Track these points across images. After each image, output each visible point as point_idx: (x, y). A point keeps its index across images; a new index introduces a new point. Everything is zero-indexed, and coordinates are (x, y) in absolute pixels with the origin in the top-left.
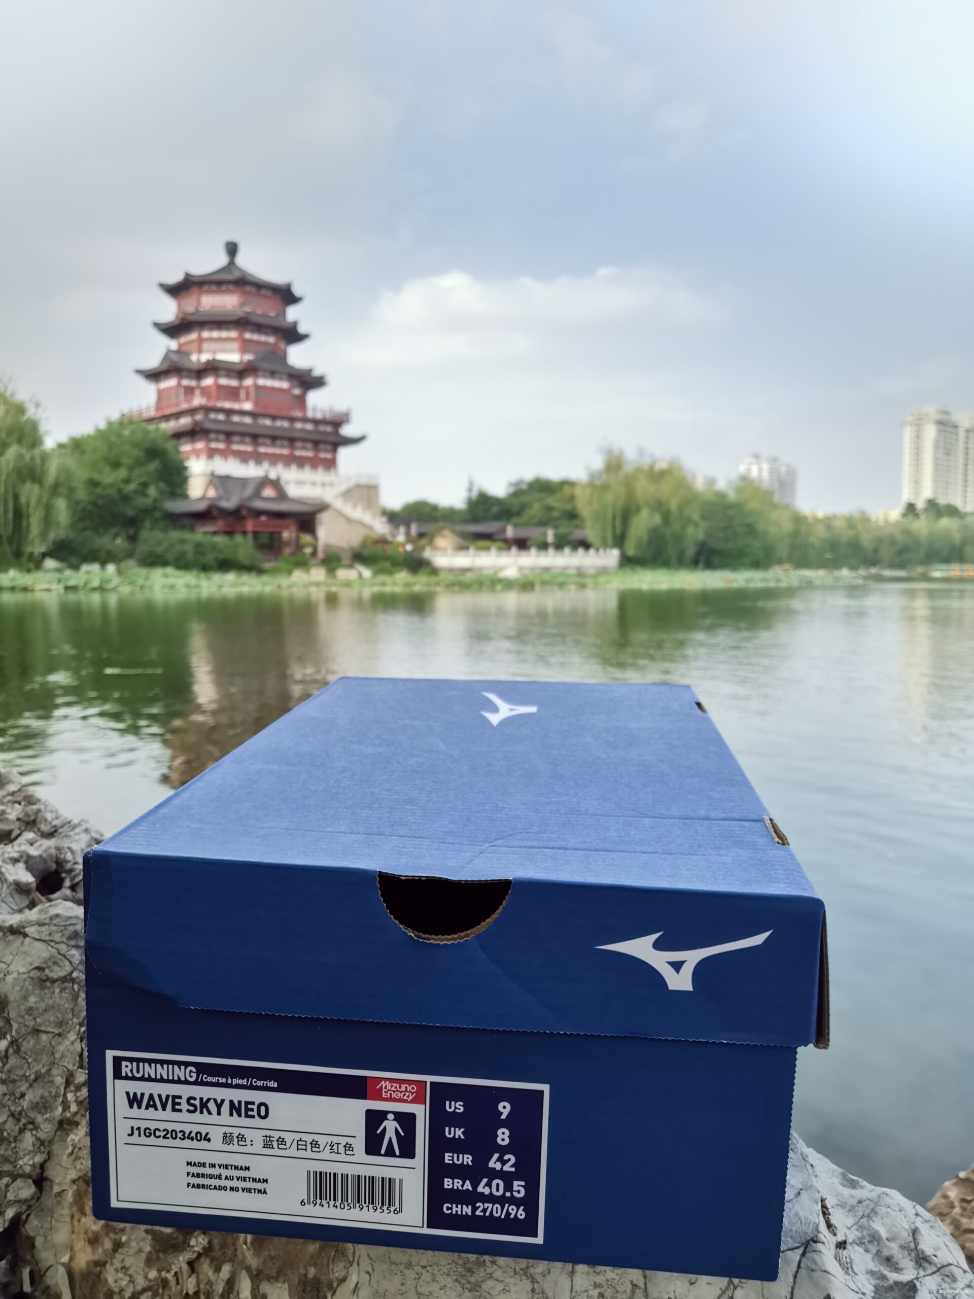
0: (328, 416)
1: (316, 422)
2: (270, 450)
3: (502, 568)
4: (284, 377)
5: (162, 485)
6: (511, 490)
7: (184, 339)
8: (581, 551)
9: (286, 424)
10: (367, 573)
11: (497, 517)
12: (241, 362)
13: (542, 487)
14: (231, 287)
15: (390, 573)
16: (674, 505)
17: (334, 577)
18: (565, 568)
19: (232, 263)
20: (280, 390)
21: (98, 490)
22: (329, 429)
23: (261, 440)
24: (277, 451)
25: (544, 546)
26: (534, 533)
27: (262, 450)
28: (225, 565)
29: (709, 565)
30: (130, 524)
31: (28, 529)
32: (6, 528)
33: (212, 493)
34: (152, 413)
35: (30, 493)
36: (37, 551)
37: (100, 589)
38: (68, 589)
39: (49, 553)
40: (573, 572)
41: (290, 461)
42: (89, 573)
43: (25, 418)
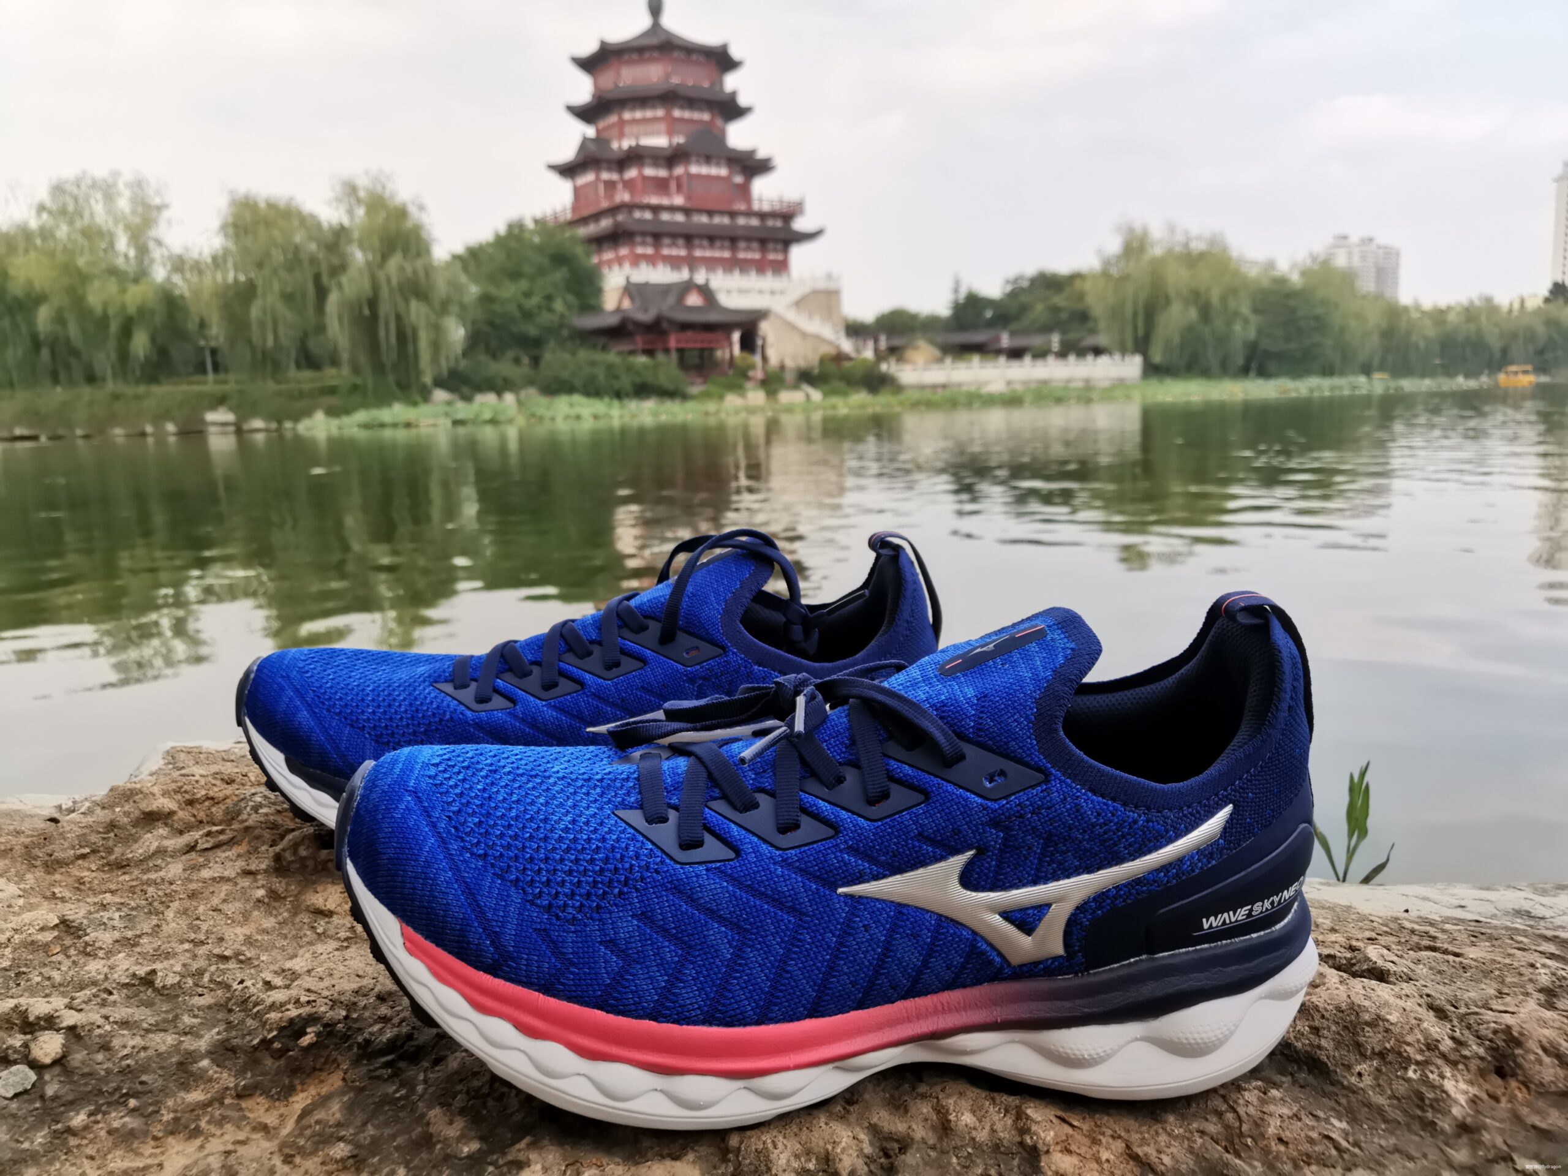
0: (777, 207)
1: (763, 216)
2: (708, 253)
3: (987, 383)
4: (723, 161)
5: (570, 298)
6: (1009, 288)
7: (602, 124)
8: (1090, 358)
9: (726, 220)
10: (816, 395)
11: (992, 324)
12: (670, 146)
13: (1048, 283)
14: (656, 54)
15: (844, 394)
16: (1215, 297)
17: (776, 400)
18: (1069, 381)
19: (656, 25)
20: (718, 178)
21: (496, 307)
22: (779, 223)
23: (696, 242)
24: (717, 254)
25: (1041, 354)
26: (1037, 341)
27: (698, 253)
28: (643, 390)
29: (1263, 373)
30: (532, 346)
31: (416, 356)
32: (389, 355)
33: (627, 304)
34: (569, 216)
35: (417, 312)
36: (428, 379)
37: (493, 422)
38: (457, 423)
39: (439, 383)
40: (1080, 384)
41: (732, 265)
42: (482, 404)
43: (409, 224)
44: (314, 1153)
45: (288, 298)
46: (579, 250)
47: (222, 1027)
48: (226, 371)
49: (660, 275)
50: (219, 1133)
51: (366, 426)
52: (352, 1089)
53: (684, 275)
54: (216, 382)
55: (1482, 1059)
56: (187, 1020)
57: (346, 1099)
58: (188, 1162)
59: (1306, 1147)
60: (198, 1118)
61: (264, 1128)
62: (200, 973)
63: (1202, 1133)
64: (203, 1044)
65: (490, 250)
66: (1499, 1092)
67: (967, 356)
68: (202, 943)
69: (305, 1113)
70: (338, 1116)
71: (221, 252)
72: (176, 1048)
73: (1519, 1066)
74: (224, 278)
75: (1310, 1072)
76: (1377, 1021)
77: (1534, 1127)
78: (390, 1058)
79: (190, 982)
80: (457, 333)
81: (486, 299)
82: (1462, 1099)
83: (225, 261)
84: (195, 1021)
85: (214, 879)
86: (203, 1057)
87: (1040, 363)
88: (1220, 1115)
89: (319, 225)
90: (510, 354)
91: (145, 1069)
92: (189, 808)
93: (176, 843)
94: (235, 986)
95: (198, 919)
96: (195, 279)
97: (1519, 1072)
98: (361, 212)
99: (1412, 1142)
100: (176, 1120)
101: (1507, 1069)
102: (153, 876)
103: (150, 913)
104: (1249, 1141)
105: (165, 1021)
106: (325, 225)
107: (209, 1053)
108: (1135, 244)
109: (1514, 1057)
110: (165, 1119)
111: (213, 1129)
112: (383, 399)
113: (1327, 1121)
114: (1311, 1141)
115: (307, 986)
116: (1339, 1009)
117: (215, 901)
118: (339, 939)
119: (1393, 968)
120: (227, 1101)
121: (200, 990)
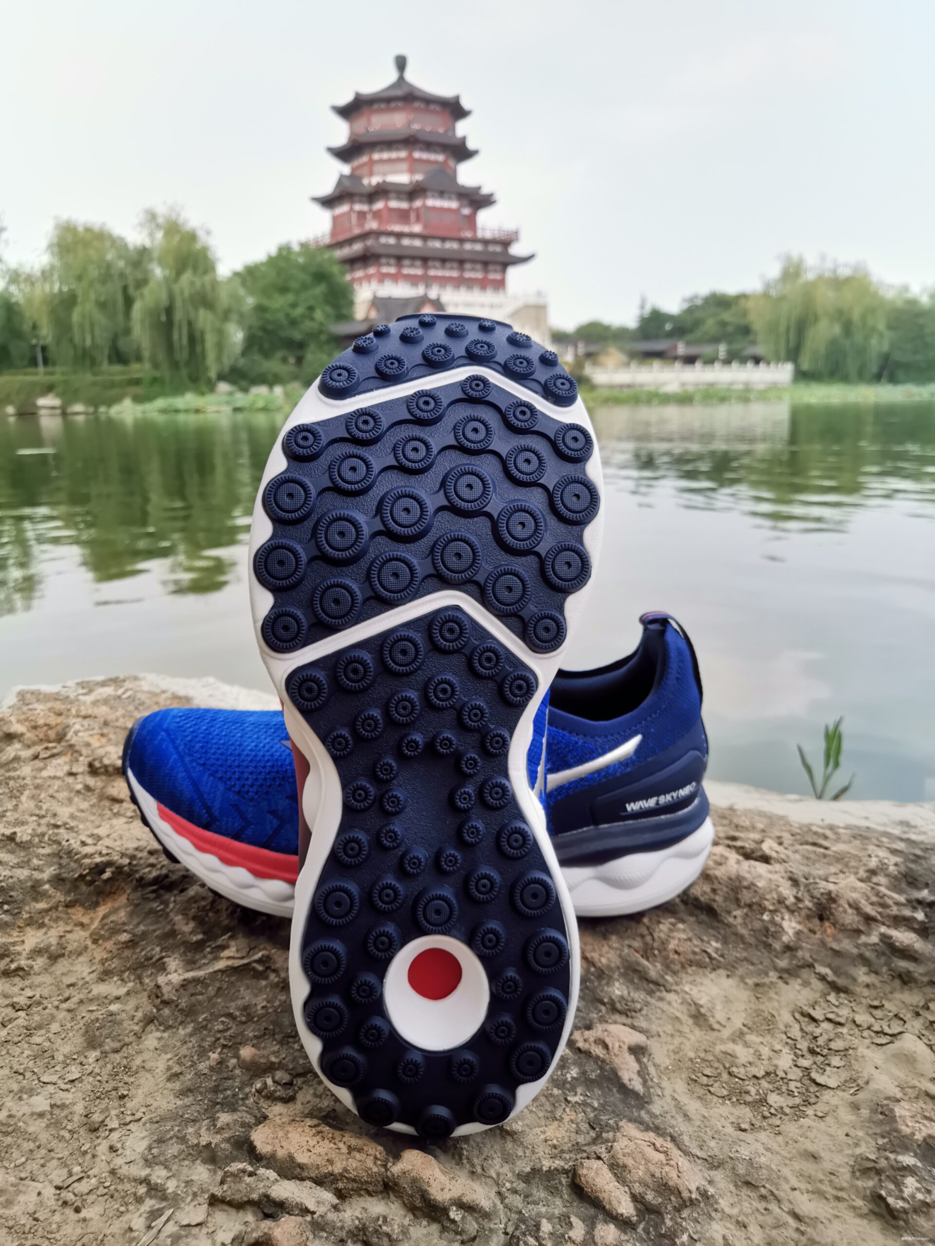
0: (498, 235)
1: (486, 242)
2: (440, 273)
3: (664, 384)
4: (453, 196)
5: (328, 309)
6: (686, 306)
7: (356, 163)
8: (750, 365)
9: (455, 245)
11: (671, 335)
12: (411, 183)
14: (400, 104)
16: (856, 316)
18: (731, 384)
19: (401, 79)
20: (449, 210)
21: (268, 316)
22: (498, 249)
23: (430, 263)
24: (447, 273)
25: (710, 361)
26: (707, 350)
27: (432, 273)
29: (893, 380)
30: (297, 347)
31: (204, 356)
32: (182, 355)
33: (373, 314)
34: (327, 240)
35: (204, 319)
36: (213, 374)
37: (265, 409)
38: (237, 410)
39: (221, 377)
40: (740, 387)
41: (459, 283)
42: (257, 395)
43: (198, 246)
44: (109, 938)
45: (102, 305)
46: (335, 269)
47: (56, 867)
48: (54, 364)
49: (401, 291)
50: (55, 926)
51: (163, 411)
52: (131, 904)
53: (419, 291)
54: (46, 374)
55: (809, 909)
56: (35, 862)
57: (128, 909)
58: (38, 940)
59: (692, 957)
60: (43, 917)
61: (82, 925)
62: (43, 835)
63: (630, 946)
64: (45, 876)
65: (263, 269)
66: (816, 929)
67: (649, 361)
68: (43, 817)
69: (105, 917)
70: (124, 919)
71: (48, 268)
72: (30, 877)
73: (832, 914)
74: (51, 288)
75: (707, 915)
76: (751, 887)
77: (832, 949)
78: (154, 887)
79: (37, 840)
80: (237, 336)
81: (260, 309)
82: (791, 932)
83: (52, 275)
84: (41, 862)
85: (50, 777)
86: (45, 883)
87: (708, 368)
88: (642, 936)
89: (126, 246)
90: (279, 354)
91: (12, 889)
92: (34, 731)
93: (26, 754)
94: (64, 843)
95: (41, 801)
96: (28, 289)
97: (831, 917)
98: (160, 235)
99: (756, 955)
100: (31, 917)
101: (825, 916)
102: (12, 774)
103: (11, 797)
104: (656, 952)
105: (23, 862)
106: (131, 246)
107: (49, 881)
108: (791, 270)
109: (830, 909)
110: (24, 917)
111: (52, 924)
112: (178, 390)
113: (708, 943)
114: (694, 953)
115: (107, 844)
116: (730, 879)
117: (51, 791)
118: (126, 817)
119: (774, 855)
120: (60, 909)
121: (43, 845)
